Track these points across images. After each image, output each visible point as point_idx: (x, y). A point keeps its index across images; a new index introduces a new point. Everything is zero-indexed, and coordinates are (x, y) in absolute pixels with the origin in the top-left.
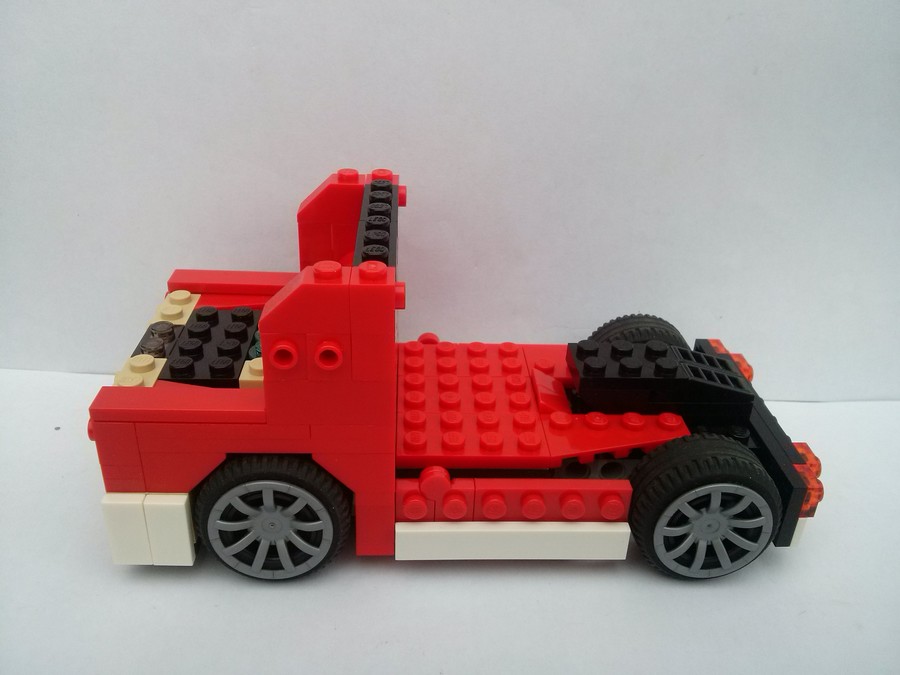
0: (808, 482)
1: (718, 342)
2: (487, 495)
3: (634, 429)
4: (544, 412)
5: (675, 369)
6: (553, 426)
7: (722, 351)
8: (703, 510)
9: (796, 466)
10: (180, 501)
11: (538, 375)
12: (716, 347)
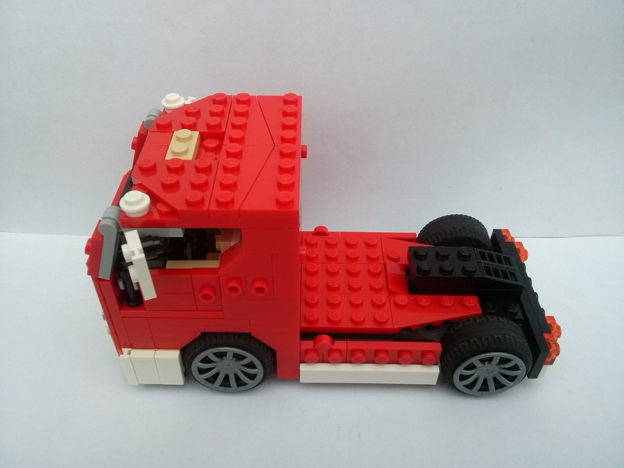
0: (551, 345)
1: (507, 231)
2: (354, 352)
3: (446, 307)
4: (391, 293)
5: (475, 271)
6: (396, 304)
7: (509, 240)
8: (487, 362)
9: (545, 335)
10: (175, 355)
11: (389, 263)
12: (506, 236)
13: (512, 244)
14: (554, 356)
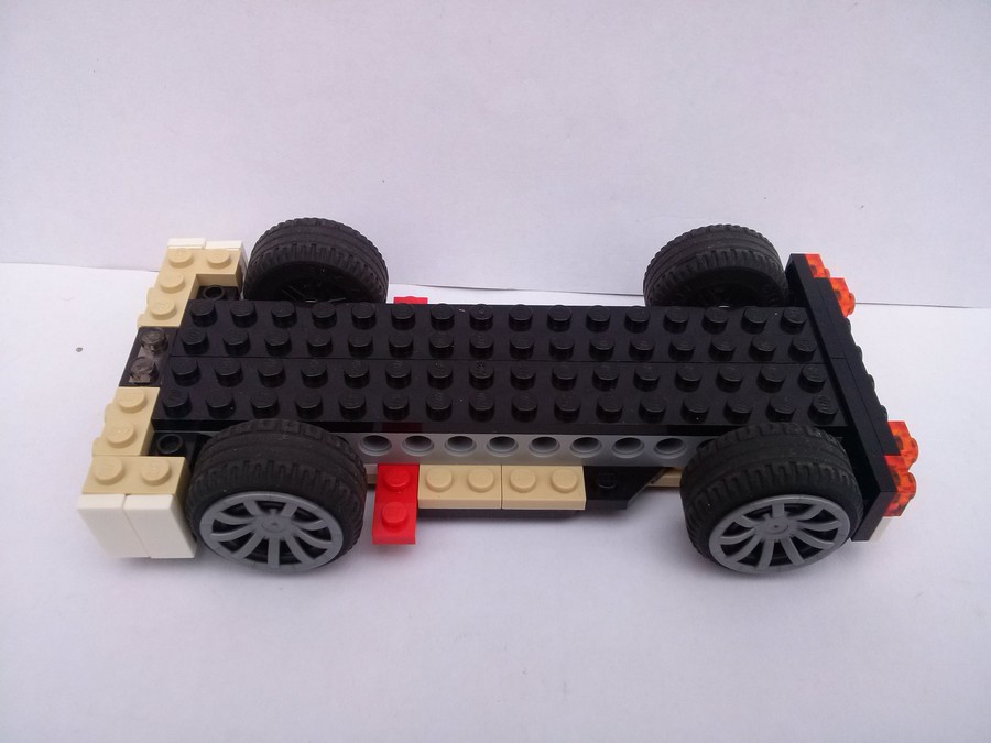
0: (899, 479)
1: (816, 257)
7: (820, 274)
8: (767, 516)
9: (888, 458)
12: (813, 267)
13: (826, 282)
14: (905, 500)
